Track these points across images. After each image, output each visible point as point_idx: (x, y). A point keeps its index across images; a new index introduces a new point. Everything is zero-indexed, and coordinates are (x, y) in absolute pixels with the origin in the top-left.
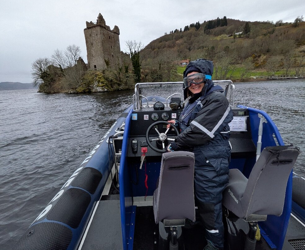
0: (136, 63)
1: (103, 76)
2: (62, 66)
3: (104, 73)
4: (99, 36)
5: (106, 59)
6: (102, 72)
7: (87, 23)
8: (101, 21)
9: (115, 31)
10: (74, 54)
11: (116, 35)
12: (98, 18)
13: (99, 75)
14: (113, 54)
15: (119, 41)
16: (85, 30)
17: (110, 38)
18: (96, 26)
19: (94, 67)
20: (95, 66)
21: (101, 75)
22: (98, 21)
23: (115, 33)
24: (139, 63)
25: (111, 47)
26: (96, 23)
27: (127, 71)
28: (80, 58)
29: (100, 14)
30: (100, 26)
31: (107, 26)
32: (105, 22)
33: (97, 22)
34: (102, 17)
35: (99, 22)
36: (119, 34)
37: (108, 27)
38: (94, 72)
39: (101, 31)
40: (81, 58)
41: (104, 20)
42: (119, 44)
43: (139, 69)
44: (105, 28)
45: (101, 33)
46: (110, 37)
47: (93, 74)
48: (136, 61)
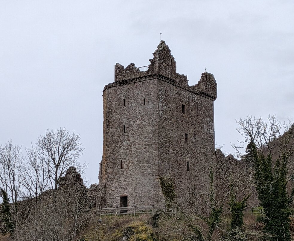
0: (275, 192)
1: (152, 234)
2: (9, 197)
3: (155, 225)
4: (150, 106)
5: (167, 177)
6: (149, 222)
7: (119, 68)
8: (164, 61)
9: (202, 89)
10: (57, 160)
11: (204, 99)
12: (154, 54)
13: (140, 232)
14: (188, 160)
15: (212, 120)
16: (107, 87)
17: (183, 112)
18: (146, 77)
19: (119, 203)
20: (124, 200)
21: (146, 230)
22: (152, 61)
23: (202, 94)
24: (283, 195)
25: (186, 139)
26: (147, 69)
27: (238, 222)
28: (72, 170)
29: (163, 42)
30: (160, 76)
31: (178, 75)
32: (175, 63)
33: (150, 67)
34: (169, 51)
35: (157, 65)
36: (214, 98)
37: (184, 79)
38: (121, 220)
39: (158, 90)
40: (75, 169)
41: (172, 59)
42: (212, 128)
43: (283, 214)
44: (172, 81)
45: (158, 97)
46: (186, 108)
47: (117, 226)
48: (276, 186)
